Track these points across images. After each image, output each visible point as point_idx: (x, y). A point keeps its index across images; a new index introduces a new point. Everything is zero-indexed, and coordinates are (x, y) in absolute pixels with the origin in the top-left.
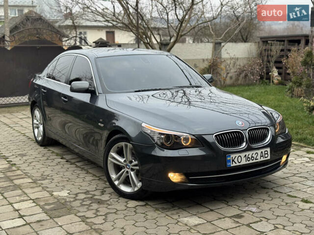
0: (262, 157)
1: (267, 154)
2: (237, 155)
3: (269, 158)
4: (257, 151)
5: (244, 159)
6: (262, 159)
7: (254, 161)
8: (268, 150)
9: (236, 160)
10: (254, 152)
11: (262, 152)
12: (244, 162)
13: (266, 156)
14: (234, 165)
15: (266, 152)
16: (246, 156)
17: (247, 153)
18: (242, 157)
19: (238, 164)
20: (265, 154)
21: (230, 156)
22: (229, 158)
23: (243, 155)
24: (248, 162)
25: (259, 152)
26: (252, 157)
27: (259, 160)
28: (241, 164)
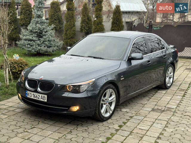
0: (42, 99)
1: (45, 98)
2: (30, 92)
3: (46, 101)
4: (40, 95)
5: (33, 96)
6: (42, 100)
7: (38, 99)
8: (46, 96)
9: (29, 94)
10: (38, 94)
11: (42, 96)
12: (32, 97)
13: (44, 99)
14: (28, 97)
15: (44, 97)
16: (33, 94)
17: (34, 93)
18: (32, 95)
19: (30, 97)
20: (44, 98)
21: (27, 91)
22: (26, 92)
23: (32, 93)
24: (34, 98)
25: (41, 95)
26: (37, 96)
27: (40, 100)
28: (32, 98)
